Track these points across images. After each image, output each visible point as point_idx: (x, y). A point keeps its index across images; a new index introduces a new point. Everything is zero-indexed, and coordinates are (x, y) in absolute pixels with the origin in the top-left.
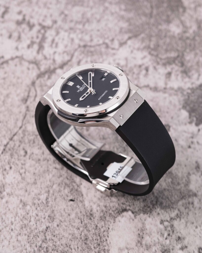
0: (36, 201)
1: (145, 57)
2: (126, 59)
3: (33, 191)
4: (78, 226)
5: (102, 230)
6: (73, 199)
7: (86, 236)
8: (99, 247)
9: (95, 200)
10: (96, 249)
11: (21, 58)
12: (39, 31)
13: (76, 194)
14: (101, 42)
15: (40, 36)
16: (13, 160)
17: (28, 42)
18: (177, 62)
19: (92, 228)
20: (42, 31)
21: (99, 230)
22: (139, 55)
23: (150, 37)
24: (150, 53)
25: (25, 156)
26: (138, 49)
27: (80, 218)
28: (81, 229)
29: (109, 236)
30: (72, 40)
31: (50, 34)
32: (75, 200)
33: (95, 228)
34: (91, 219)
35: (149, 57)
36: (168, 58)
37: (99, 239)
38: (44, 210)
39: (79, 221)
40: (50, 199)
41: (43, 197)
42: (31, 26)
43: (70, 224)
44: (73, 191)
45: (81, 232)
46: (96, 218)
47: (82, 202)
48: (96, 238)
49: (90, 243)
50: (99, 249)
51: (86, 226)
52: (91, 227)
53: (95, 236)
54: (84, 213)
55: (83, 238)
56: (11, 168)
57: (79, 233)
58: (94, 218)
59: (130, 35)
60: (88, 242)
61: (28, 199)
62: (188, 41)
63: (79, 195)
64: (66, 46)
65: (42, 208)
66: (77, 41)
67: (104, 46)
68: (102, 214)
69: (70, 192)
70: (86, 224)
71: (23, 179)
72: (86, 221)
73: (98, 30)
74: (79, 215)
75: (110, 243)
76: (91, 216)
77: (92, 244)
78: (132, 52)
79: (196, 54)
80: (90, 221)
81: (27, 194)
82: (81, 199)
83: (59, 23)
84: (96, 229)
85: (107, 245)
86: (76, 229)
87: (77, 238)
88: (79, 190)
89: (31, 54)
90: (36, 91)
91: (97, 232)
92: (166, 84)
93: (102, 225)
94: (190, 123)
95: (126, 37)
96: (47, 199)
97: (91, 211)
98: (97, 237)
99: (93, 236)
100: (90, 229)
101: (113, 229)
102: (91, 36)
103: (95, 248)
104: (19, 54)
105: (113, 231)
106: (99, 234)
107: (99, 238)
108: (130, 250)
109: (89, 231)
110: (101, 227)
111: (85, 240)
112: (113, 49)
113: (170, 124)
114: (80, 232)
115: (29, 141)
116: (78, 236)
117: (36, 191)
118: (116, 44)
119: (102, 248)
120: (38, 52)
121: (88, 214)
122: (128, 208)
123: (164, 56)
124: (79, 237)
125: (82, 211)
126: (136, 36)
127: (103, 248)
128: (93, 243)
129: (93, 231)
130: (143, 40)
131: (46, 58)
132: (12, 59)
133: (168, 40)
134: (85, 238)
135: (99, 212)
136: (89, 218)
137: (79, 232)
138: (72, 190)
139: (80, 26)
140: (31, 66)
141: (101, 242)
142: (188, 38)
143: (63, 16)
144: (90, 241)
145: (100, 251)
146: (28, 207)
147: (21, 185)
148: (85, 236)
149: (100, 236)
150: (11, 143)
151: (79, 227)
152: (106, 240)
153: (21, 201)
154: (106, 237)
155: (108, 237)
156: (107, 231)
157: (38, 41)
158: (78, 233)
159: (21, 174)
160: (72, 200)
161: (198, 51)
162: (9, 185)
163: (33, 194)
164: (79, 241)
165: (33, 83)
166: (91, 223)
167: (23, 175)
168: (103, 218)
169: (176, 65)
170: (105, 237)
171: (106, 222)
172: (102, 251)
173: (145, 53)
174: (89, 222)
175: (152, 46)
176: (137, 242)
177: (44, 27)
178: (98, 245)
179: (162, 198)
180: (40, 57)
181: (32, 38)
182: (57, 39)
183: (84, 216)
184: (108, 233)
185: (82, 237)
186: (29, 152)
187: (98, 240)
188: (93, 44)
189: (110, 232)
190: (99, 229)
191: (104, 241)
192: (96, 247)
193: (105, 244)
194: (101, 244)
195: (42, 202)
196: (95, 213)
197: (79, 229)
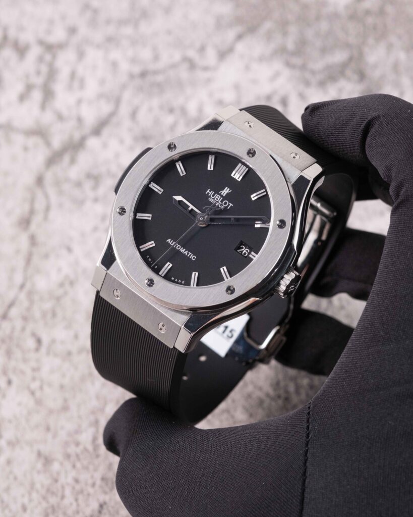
0: (72, 450)
1: (277, 75)
2: (237, 87)
3: (62, 428)
11: (7, 128)
12: (40, 59)
14: (177, 56)
15: (44, 69)
16: (13, 363)
17: (20, 88)
18: (349, 72)
20: (48, 57)
22: (264, 72)
23: (283, 25)
24: (288, 64)
25: (37, 350)
26: (261, 59)
30: (115, 65)
31: (65, 61)
35: (286, 72)
36: (328, 67)
38: (91, 467)
41: (86, 437)
42: (21, 50)
56: (9, 382)
59: (239, 29)
61: (53, 447)
62: (370, 20)
64: (102, 82)
65: (85, 463)
66: (125, 66)
67: (185, 66)
71: (39, 402)
73: (169, 32)
78: (247, 68)
79: (390, 47)
81: (50, 436)
83: (83, 31)
89: (28, 114)
90: (47, 196)
95: (231, 34)
102: (155, 49)
112: (206, 69)
115: (44, 315)
117: (70, 426)
118: (211, 56)
120: (43, 107)
123: (318, 65)
126: (252, 30)
130: (269, 36)
131: (60, 117)
133: (324, 26)
139: (128, 31)
140: (33, 141)
142: (368, 12)
143: (88, 14)
146: (56, 466)
147: (36, 418)
153: (39, 454)
157: (39, 81)
159: (33, 393)
161: (393, 39)
162: (10, 421)
163: (63, 435)
165: (40, 181)
167: (38, 394)
169: (349, 79)
173: (278, 65)
175: (290, 46)
177: (51, 48)
180: (48, 117)
181: (27, 76)
182: (80, 71)
186: (45, 340)
188: (160, 65)
195: (86, 450)
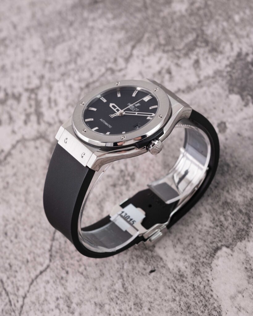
0: (113, 295)
1: (160, 59)
2: (141, 73)
3: (104, 286)
4: (172, 297)
5: (202, 286)
6: (153, 269)
7: (186, 304)
8: (208, 309)
9: (178, 256)
10: (205, 313)
11: (23, 141)
12: (29, 98)
13: (154, 262)
14: (103, 70)
15: (33, 103)
16: (66, 262)
17: (23, 117)
18: (199, 43)
19: (189, 290)
20: (33, 96)
21: (198, 289)
22: (152, 60)
23: (155, 33)
24: (164, 51)
26: (149, 54)
27: (170, 287)
28: (177, 299)
29: (213, 289)
30: (70, 86)
31: (43, 95)
32: (156, 269)
33: (192, 289)
34: (183, 281)
35: (165, 56)
36: (187, 45)
37: (203, 300)
38: (126, 300)
39: (171, 290)
40: (127, 285)
41: (118, 286)
42: (17, 98)
43: (162, 300)
44: (149, 260)
45: (179, 302)
46: (189, 277)
47: (164, 267)
48: (199, 300)
49: (195, 309)
50: (208, 310)
51: (181, 293)
52: (188, 290)
53: (196, 298)
54: (173, 279)
55: (184, 308)
56: (67, 273)
57: (177, 305)
58: (186, 278)
59: (132, 43)
60: (192, 309)
61: (102, 297)
62: (201, 12)
63: (157, 261)
64: (67, 98)
65: (122, 299)
66: (76, 85)
67: (109, 72)
68: (193, 268)
69: (146, 262)
70: (180, 291)
71: (87, 277)
72: (179, 286)
73: (94, 59)
74: (168, 283)
75: (218, 296)
76: (181, 277)
77: (197, 310)
78: (143, 61)
79: (217, 22)
80: (183, 284)
81: (98, 292)
82: (162, 264)
83: (47, 75)
84: (194, 289)
85: (215, 301)
86: (172, 301)
87: (178, 312)
88: (155, 254)
89: (32, 129)
91: (198, 292)
92: (198, 76)
93: (199, 281)
94: (246, 105)
95: (128, 48)
96: (123, 285)
97: (179, 271)
98: (199, 298)
99: (195, 299)
100: (188, 293)
101: (213, 279)
102: (89, 70)
103: (202, 312)
104: (18, 137)
105: (215, 280)
106: (200, 293)
107: (202, 298)
108: (243, 292)
109: (188, 296)
110: (199, 284)
111: (187, 310)
112: (120, 70)
113: (224, 120)
114: (178, 303)
116: (177, 308)
117: (108, 283)
118: (121, 63)
119: (211, 307)
120: (39, 123)
121: (178, 277)
122: (219, 244)
123: (181, 46)
124: (179, 309)
125: (169, 277)
126: (139, 41)
127: (213, 307)
128: (198, 308)
129: (192, 293)
130: (149, 41)
131: (50, 125)
132: (14, 147)
133: (178, 24)
134: (187, 306)
135: (189, 267)
136: (180, 281)
137: (176, 304)
138: (147, 260)
139: (72, 66)
140: (38, 143)
141: (206, 301)
142: (199, 9)
143: (48, 65)
144: (194, 307)
145: (210, 312)
146: (107, 307)
147: (88, 286)
148: (185, 304)
149: (202, 295)
150: (56, 244)
151: (174, 298)
152: (212, 296)
153: (96, 304)
154: (210, 292)
155: (212, 290)
156: (208, 284)
157: (32, 110)
158: (176, 305)
159: (82, 274)
161: (217, 17)
162: (74, 293)
163: (105, 289)
164: (182, 314)
166: (185, 285)
167: (85, 273)
168: (196, 273)
169: (200, 47)
170: (208, 293)
171: (202, 275)
172: (212, 311)
173: (159, 54)
174: (182, 286)
175: (163, 42)
176: (247, 278)
177: (32, 91)
178: (204, 306)
180: (43, 127)
181: (25, 110)
182: (53, 96)
183: (174, 281)
184: (211, 287)
185: (182, 308)
187: (202, 301)
188: (95, 78)
189: (212, 283)
190: (198, 287)
191: (210, 298)
192: (204, 310)
193: (212, 301)
194: (208, 304)
195: (120, 292)
196: (185, 272)
197: (174, 300)
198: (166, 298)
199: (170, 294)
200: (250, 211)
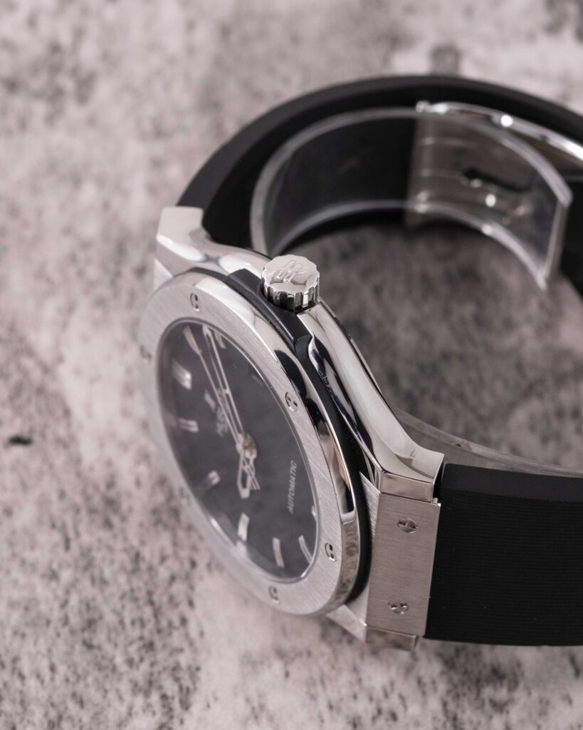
4: (51, 562)
5: (163, 573)
6: (26, 435)
7: (88, 607)
8: (153, 659)
9: (126, 430)
10: (138, 667)
13: (40, 412)
19: (116, 566)
21: (146, 576)
27: (59, 524)
28: (66, 576)
29: (197, 602)
32: (37, 438)
33: (129, 566)
34: (108, 524)
37: (149, 621)
39: (57, 537)
43: (14, 555)
44: (24, 396)
45: (67, 592)
46: (135, 519)
47: (65, 444)
48: (136, 615)
49: (109, 639)
50: (152, 664)
51: (87, 563)
52: (112, 562)
53: (129, 606)
54: (79, 499)
55: (75, 620)
57: (56, 597)
58: (124, 519)
60: (100, 638)
63: (51, 413)
68: (160, 498)
69: (12, 399)
70: (86, 553)
72: (89, 535)
74: (56, 507)
75: (202, 634)
76: (109, 507)
77: (116, 645)
80: (104, 534)
82: (61, 431)
84: (135, 571)
85: (185, 645)
86: (43, 576)
87: (48, 622)
88: (52, 386)
91: (141, 584)
93: (162, 550)
94: (553, 29)
97: (111, 484)
98: (139, 607)
99: (123, 607)
100: (107, 573)
101: (213, 565)
103: (130, 662)
105: (216, 573)
106: (150, 593)
107: (148, 612)
108: (293, 660)
109: (104, 582)
110: (156, 561)
111: (83, 630)
114: (60, 592)
116: (51, 609)
119: (166, 660)
121: (97, 501)
124: (56, 615)
125: (68, 489)
127: (171, 662)
128: (121, 640)
129: (123, 579)
134: (86, 616)
135: (147, 484)
136: (99, 519)
137: (54, 591)
138: (17, 391)
141: (159, 631)
144: (109, 631)
145: (156, 676)
148: (83, 608)
149: (151, 603)
151: (55, 566)
152: (184, 621)
154: (184, 607)
155: (191, 603)
156: (188, 577)
158: (51, 596)
160: (18, 441)
164: (58, 635)
166: (111, 542)
168: (165, 517)
170: (177, 605)
171: (181, 534)
172: (164, 676)
174: (99, 540)
178: (144, 646)
179: (436, 399)
183: (77, 511)
184: (192, 588)
185: (71, 615)
187: (143, 624)
189: (201, 578)
190: (150, 568)
191: (176, 628)
192: (137, 659)
193: (176, 639)
194: (158, 644)
196: (129, 495)
197: (53, 576)
198: (30, 556)
199: (45, 549)
200: (423, 391)
